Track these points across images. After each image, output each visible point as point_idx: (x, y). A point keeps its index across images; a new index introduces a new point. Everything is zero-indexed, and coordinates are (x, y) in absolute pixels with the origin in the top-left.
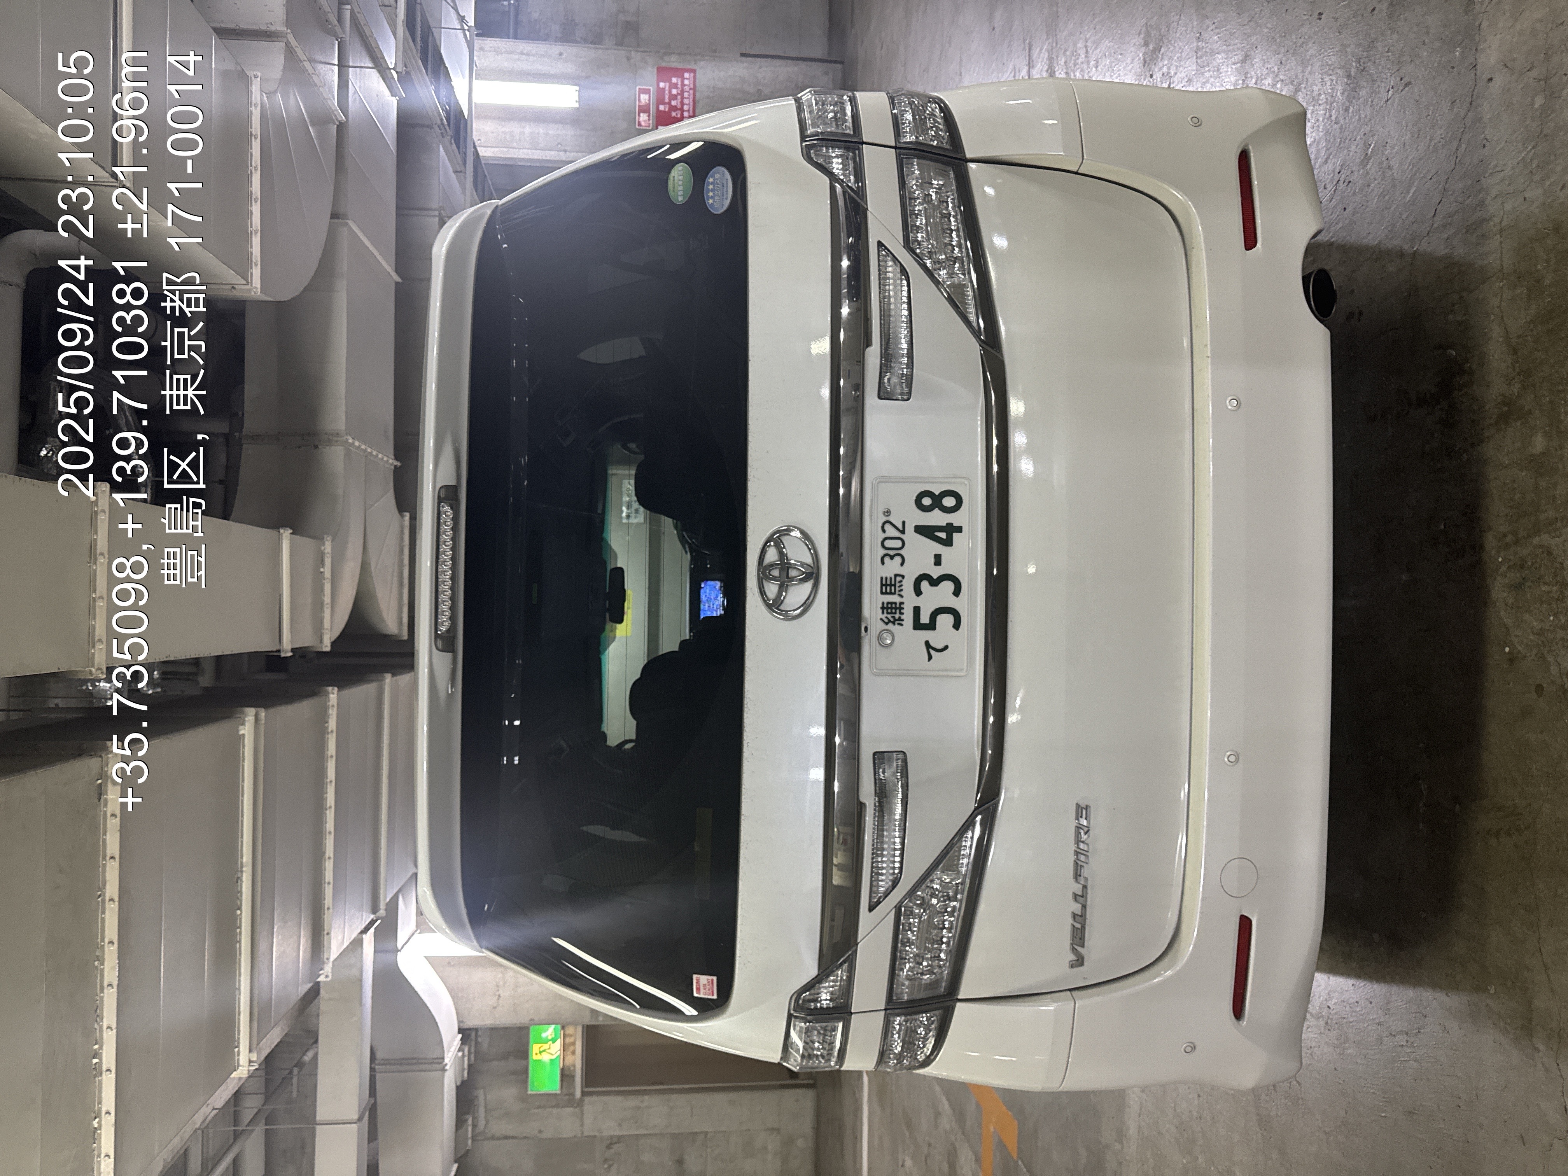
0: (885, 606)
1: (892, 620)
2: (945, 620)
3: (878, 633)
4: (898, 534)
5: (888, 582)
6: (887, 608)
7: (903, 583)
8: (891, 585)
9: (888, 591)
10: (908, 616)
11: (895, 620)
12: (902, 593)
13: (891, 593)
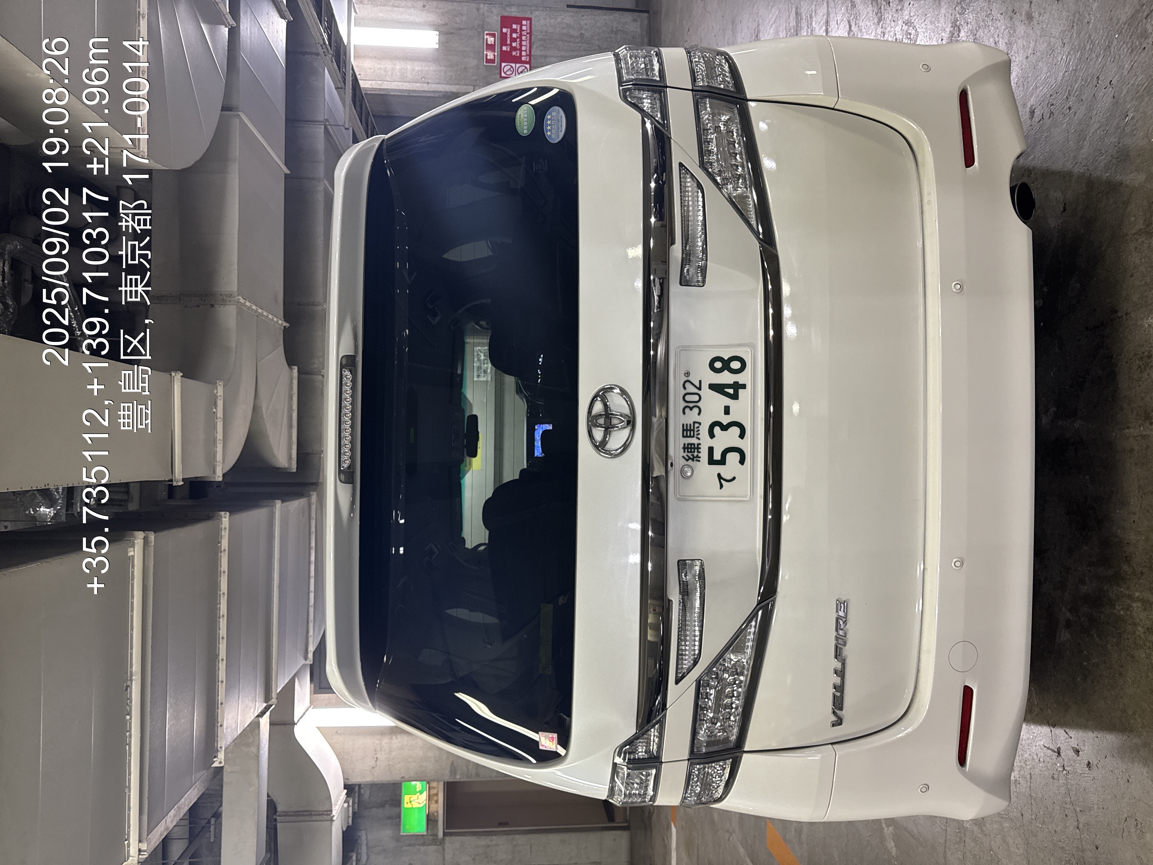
0: (686, 446)
1: (691, 457)
2: (733, 458)
3: (681, 467)
4: (696, 391)
5: (689, 428)
6: (688, 448)
7: (700, 429)
8: (690, 430)
9: (688, 435)
10: (704, 454)
11: (694, 457)
12: (699, 436)
13: (690, 437)
